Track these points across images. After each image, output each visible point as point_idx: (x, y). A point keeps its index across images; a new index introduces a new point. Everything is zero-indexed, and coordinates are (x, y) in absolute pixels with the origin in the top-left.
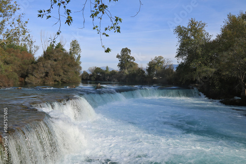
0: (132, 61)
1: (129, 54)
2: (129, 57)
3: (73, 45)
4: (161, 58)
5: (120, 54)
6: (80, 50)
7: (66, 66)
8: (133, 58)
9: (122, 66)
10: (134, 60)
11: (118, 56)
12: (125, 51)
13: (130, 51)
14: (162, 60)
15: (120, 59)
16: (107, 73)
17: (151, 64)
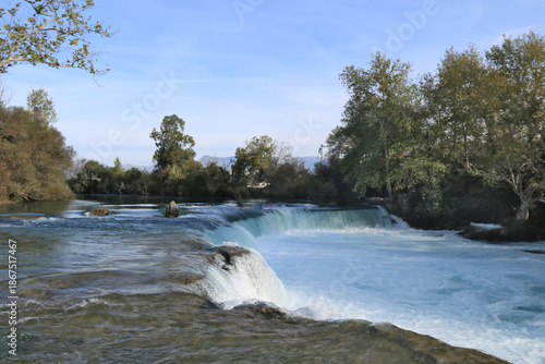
0: (188, 146)
1: (179, 130)
2: (180, 137)
3: (34, 101)
4: (266, 139)
5: (158, 130)
6: (55, 115)
7: (43, 155)
8: (191, 140)
9: (163, 158)
10: (193, 145)
11: (154, 135)
12: (171, 122)
13: (182, 122)
14: (269, 145)
15: (158, 142)
16: (117, 173)
17: (240, 152)
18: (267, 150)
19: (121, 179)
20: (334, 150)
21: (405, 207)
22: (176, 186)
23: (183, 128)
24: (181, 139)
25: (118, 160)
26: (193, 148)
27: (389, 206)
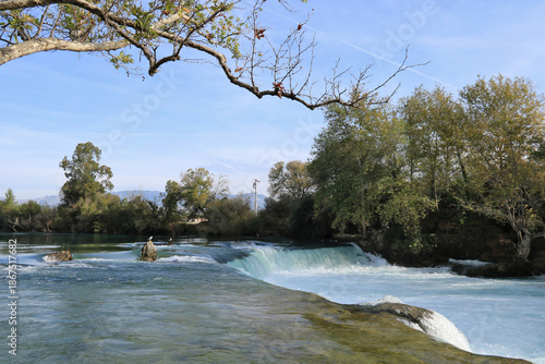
0: (105, 177)
1: (95, 159)
2: (96, 168)
5: (70, 159)
8: (108, 171)
9: (72, 193)
10: (110, 176)
11: (64, 164)
12: (85, 150)
13: (98, 152)
14: (205, 179)
15: (68, 172)
16: (9, 207)
17: (171, 185)
18: (204, 184)
19: (14, 214)
20: (275, 185)
21: (381, 244)
22: (91, 223)
23: (98, 158)
24: (96, 170)
25: (10, 192)
26: (111, 180)
27: (363, 243)
